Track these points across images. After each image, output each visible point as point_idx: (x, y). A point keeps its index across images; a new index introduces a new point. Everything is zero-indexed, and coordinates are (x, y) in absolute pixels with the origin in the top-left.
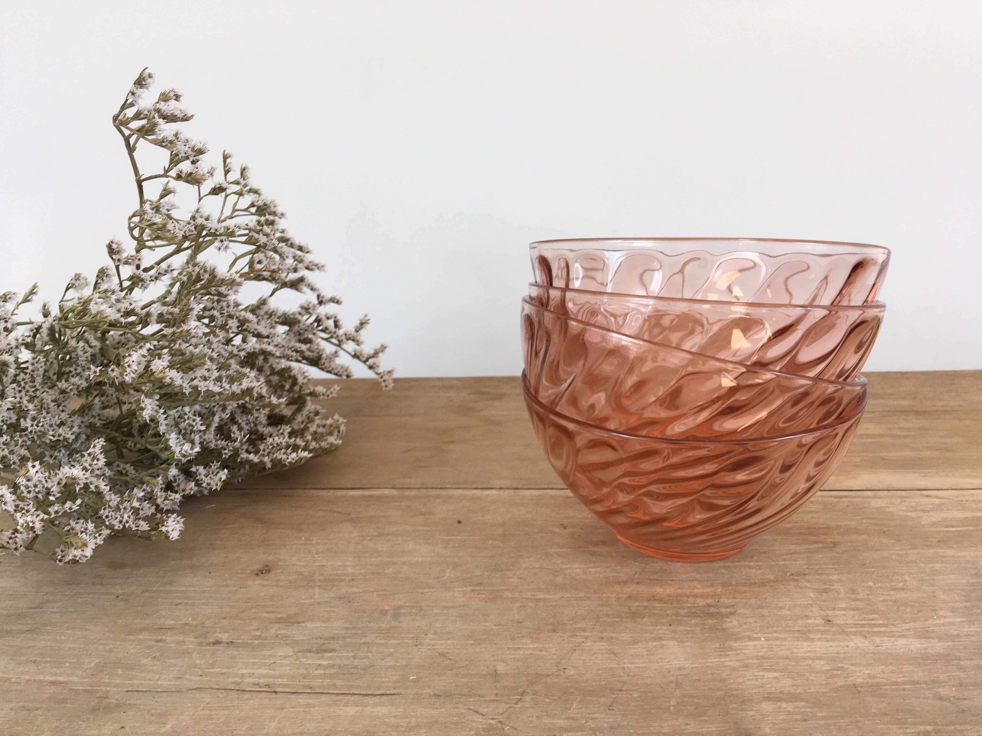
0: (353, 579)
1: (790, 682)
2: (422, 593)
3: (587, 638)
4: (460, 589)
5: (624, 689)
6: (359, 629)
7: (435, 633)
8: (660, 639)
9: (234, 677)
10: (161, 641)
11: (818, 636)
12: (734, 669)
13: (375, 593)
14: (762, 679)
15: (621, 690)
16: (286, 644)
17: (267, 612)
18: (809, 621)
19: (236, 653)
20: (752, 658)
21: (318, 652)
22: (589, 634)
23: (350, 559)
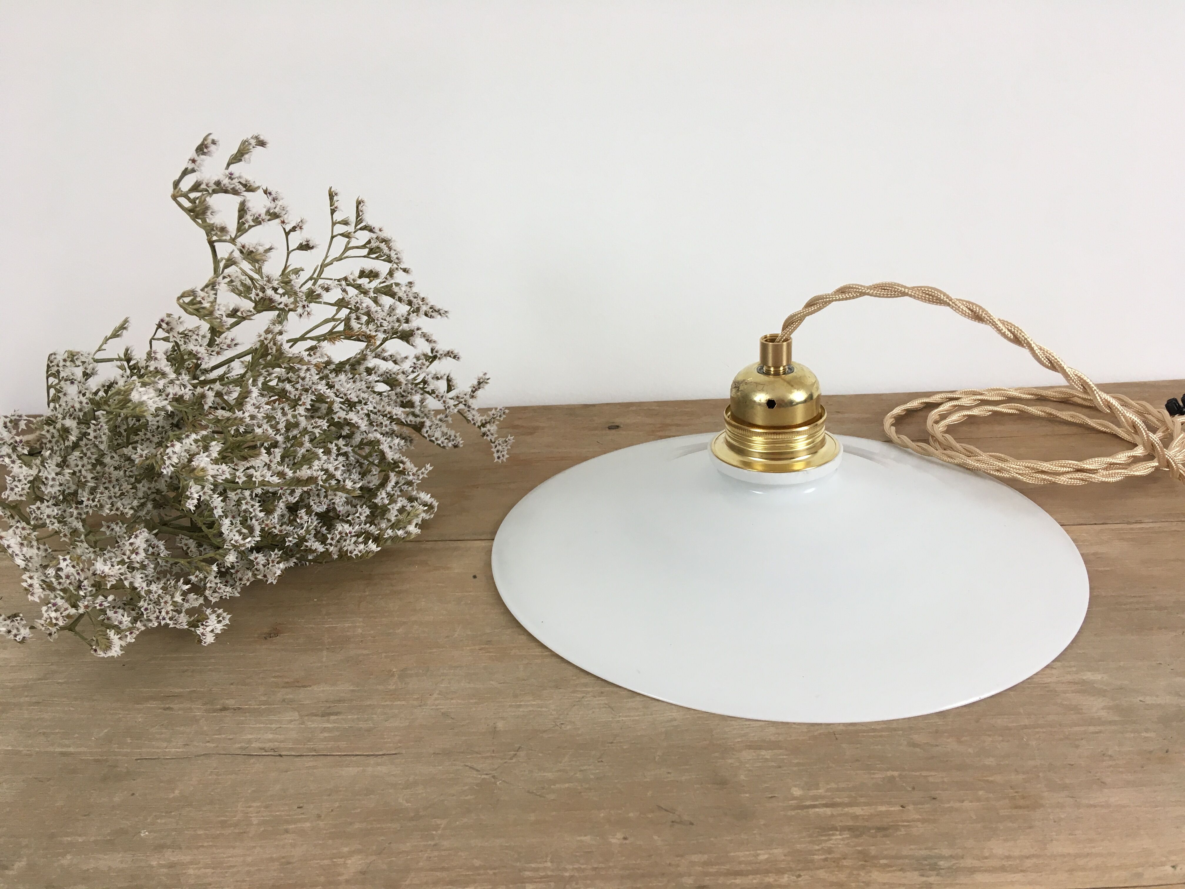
10: (168, 708)
13: (384, 655)
16: (293, 708)
17: (275, 677)
21: (323, 716)
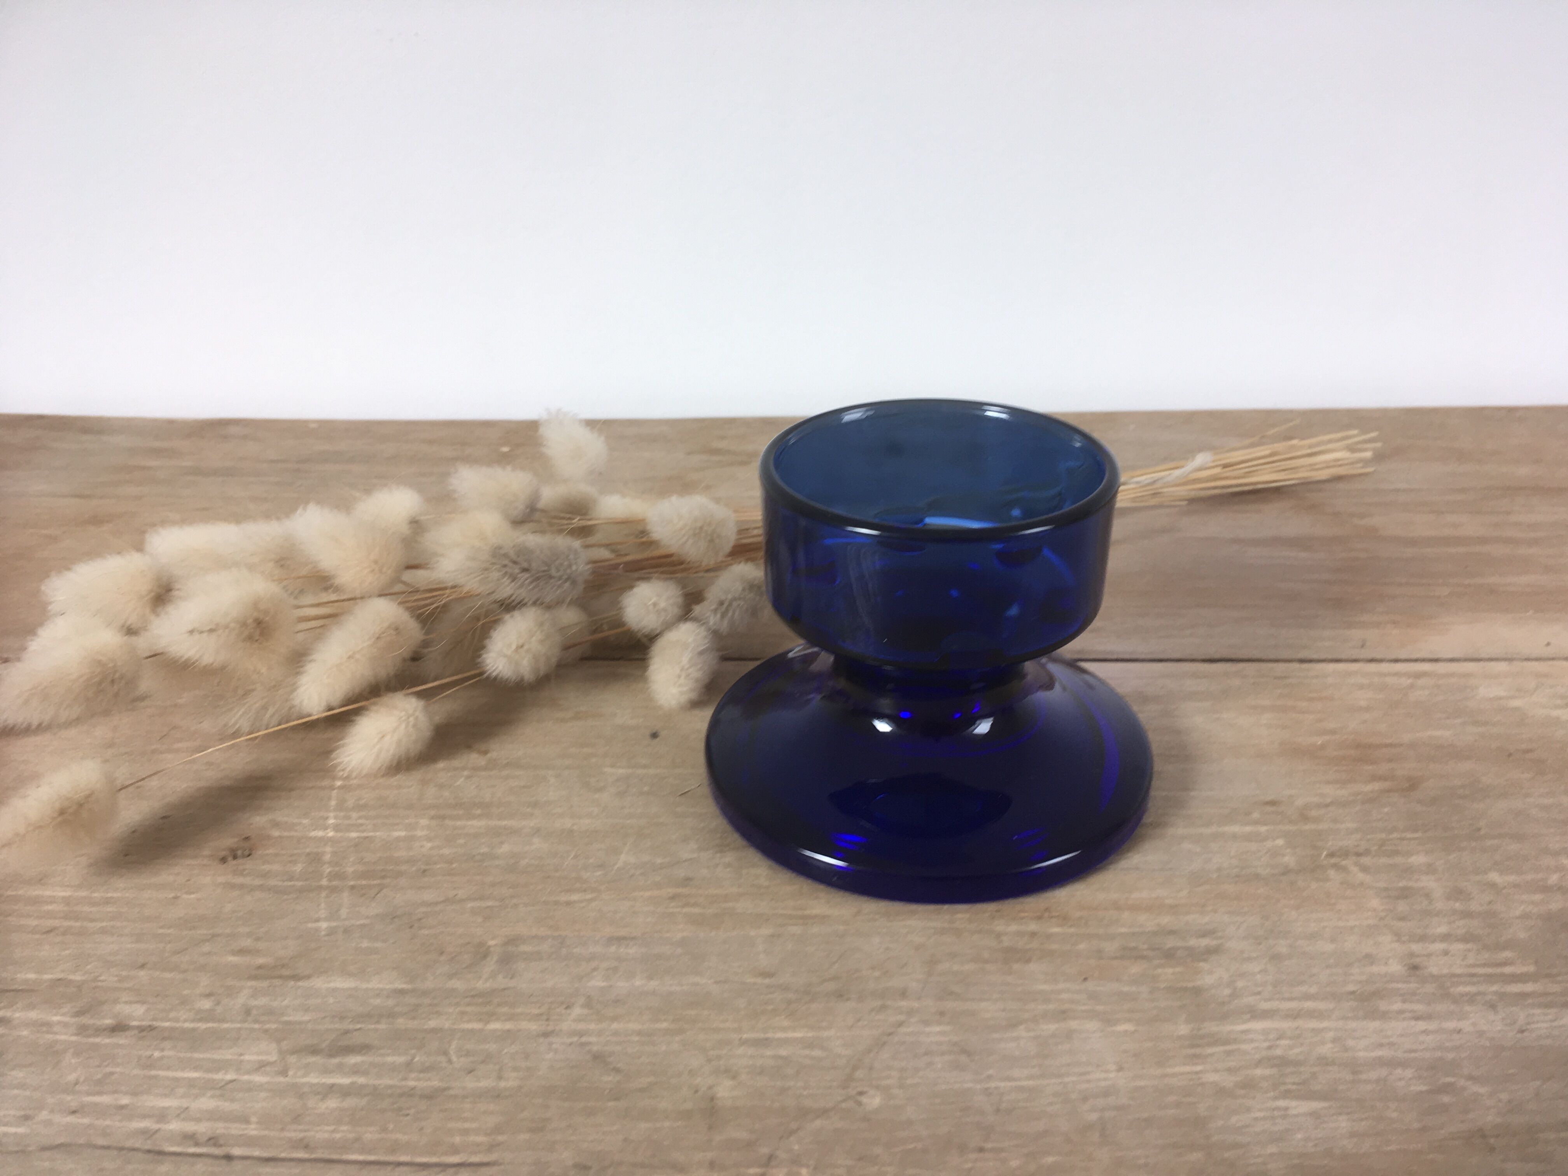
0: (424, 871)
1: (1343, 1124)
2: (568, 903)
3: (910, 1012)
4: (648, 894)
5: (989, 1145)
6: (425, 993)
7: (588, 1004)
8: (1062, 1015)
9: (144, 1117)
11: (1397, 1006)
12: (1221, 1092)
14: (1284, 1117)
15: (981, 1150)
18: (1375, 969)
19: (157, 1054)
20: (1258, 1063)
22: (916, 1005)
23: (424, 822)
